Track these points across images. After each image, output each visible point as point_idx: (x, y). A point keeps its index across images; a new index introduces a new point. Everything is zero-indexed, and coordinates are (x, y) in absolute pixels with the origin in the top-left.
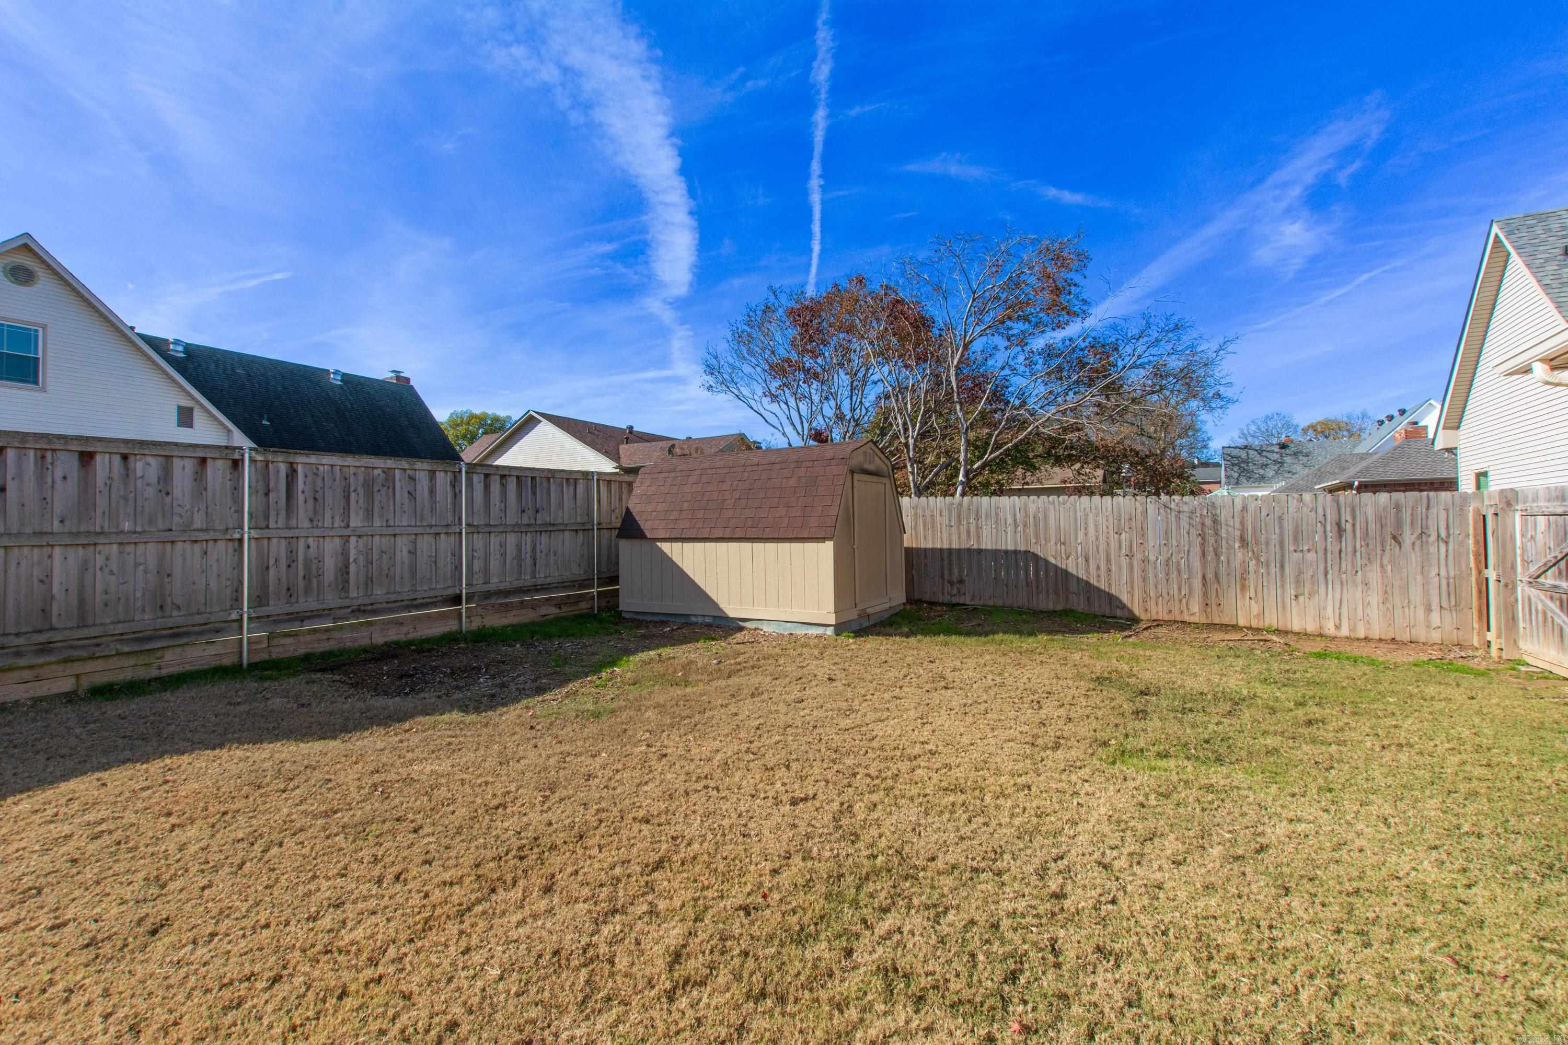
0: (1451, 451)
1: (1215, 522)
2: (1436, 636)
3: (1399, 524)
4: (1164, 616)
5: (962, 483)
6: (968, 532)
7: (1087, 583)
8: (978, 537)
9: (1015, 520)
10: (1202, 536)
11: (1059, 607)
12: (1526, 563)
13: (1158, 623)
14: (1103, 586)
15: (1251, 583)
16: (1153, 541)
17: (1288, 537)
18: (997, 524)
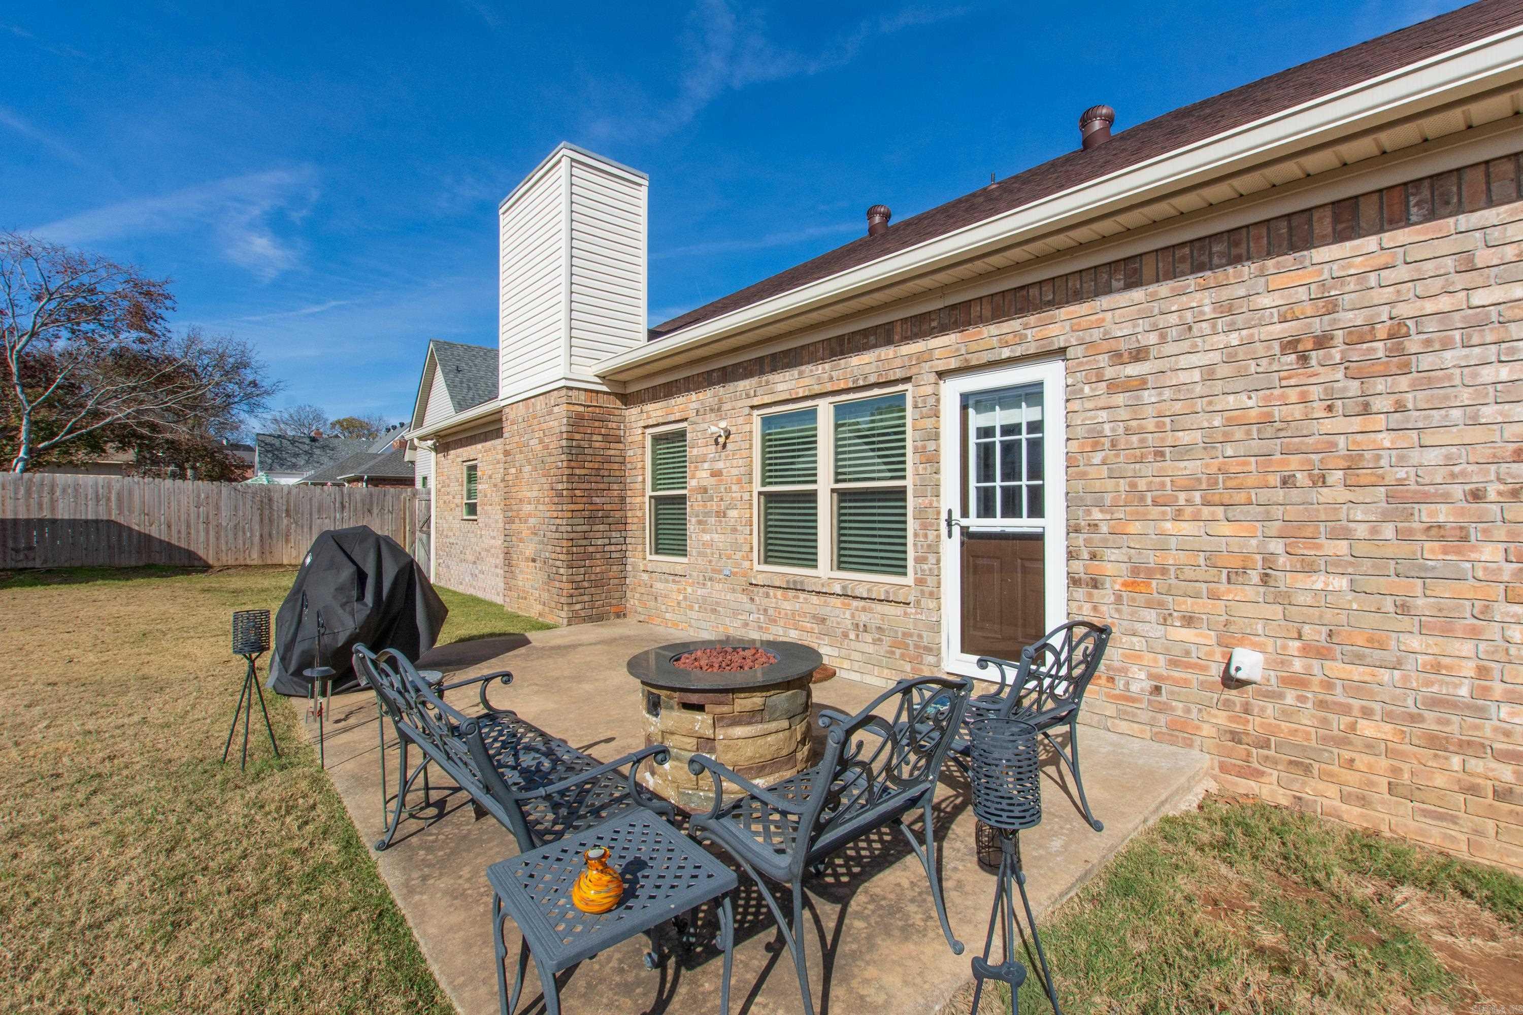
0: (413, 463)
1: (270, 500)
3: (371, 504)
4: (231, 562)
5: (22, 459)
6: (40, 505)
7: (169, 544)
8: (53, 509)
9: (97, 496)
10: (261, 509)
11: (141, 564)
12: (419, 522)
13: (228, 568)
14: (183, 545)
15: (292, 538)
16: (225, 513)
17: (315, 510)
18: (75, 497)
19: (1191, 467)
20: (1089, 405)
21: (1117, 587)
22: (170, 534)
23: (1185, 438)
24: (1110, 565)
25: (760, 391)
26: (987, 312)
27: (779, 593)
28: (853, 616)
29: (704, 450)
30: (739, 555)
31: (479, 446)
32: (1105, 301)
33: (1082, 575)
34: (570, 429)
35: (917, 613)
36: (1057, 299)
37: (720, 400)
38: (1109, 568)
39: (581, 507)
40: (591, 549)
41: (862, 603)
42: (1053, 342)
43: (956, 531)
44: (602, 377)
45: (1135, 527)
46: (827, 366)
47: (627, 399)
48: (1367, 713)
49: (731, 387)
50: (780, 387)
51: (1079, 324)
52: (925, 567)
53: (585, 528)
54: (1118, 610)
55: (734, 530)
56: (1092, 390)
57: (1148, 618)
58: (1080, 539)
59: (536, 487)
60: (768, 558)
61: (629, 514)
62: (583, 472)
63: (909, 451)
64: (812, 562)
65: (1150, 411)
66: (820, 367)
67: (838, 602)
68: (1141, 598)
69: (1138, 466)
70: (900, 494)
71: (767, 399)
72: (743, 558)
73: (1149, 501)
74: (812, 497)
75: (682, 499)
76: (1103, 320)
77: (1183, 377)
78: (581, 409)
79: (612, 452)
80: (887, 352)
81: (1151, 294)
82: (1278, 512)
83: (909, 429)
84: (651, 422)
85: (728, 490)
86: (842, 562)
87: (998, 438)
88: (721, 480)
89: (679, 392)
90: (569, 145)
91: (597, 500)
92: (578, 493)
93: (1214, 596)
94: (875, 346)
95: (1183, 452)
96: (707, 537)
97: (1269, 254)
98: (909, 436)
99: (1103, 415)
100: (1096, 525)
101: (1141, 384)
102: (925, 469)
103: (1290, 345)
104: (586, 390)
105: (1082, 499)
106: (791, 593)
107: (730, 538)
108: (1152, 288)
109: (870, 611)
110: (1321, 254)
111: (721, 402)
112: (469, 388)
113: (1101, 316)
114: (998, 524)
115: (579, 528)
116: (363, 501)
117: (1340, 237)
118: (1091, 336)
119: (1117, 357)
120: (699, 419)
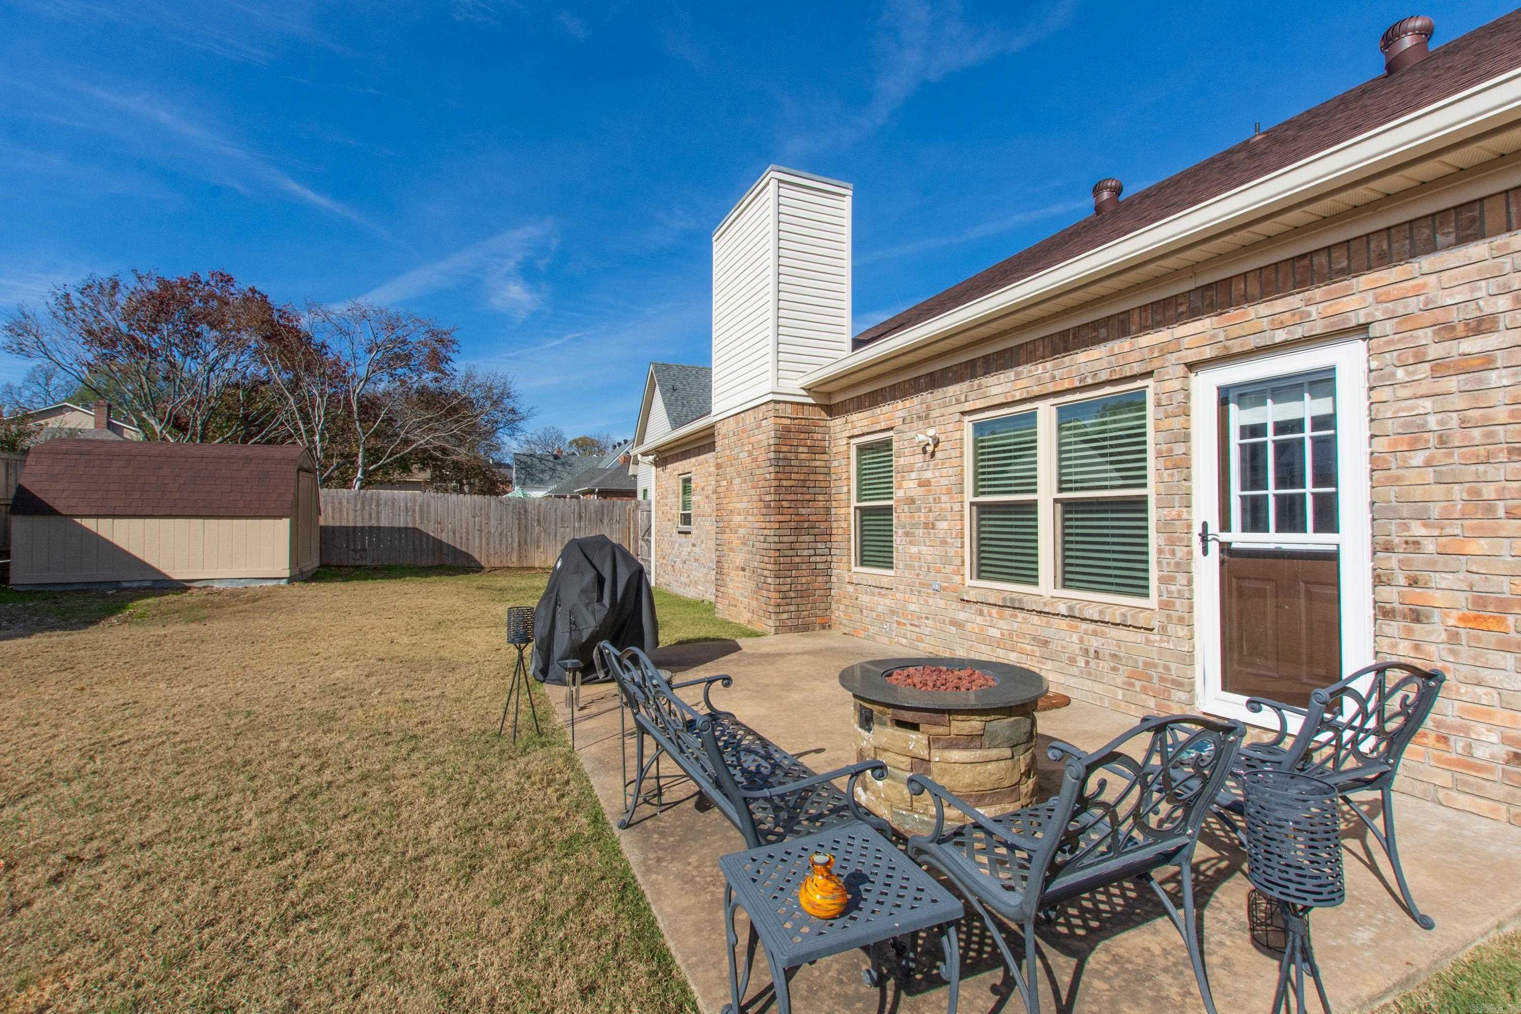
0: (635, 476)
1: (526, 511)
3: (602, 514)
4: (498, 564)
5: (359, 479)
6: (370, 515)
7: (454, 548)
8: (378, 519)
9: (407, 508)
10: (519, 519)
11: (435, 564)
13: (495, 569)
14: (464, 549)
15: (542, 544)
16: (493, 522)
17: (559, 520)
18: (393, 509)
20: (1403, 393)
21: (1451, 622)
22: (455, 540)
24: (1439, 594)
25: (971, 396)
26: (1254, 287)
27: (994, 610)
28: (1081, 640)
29: (911, 460)
30: (949, 569)
31: (693, 460)
32: (1426, 262)
33: (1396, 605)
34: (777, 441)
35: (1161, 641)
36: (1353, 265)
37: (928, 407)
38: (1439, 598)
39: (787, 518)
40: (797, 560)
41: (1092, 626)
42: (1349, 320)
43: (1213, 547)
44: (808, 389)
45: (1481, 546)
46: (1048, 365)
47: (832, 410)
49: (939, 393)
50: (994, 390)
51: (1387, 293)
52: (1173, 588)
53: (792, 539)
54: (1451, 651)
55: (944, 543)
56: (1408, 373)
57: (1502, 664)
58: (1393, 561)
59: (745, 499)
60: (981, 573)
61: (834, 525)
62: (790, 483)
63: (1151, 455)
64: (1032, 578)
65: (1499, 397)
66: (1040, 366)
67: (1063, 623)
68: (1490, 638)
69: (1481, 468)
70: (1140, 504)
71: (979, 404)
72: (954, 573)
73: (1501, 513)
74: (1032, 506)
75: (888, 510)
76: (1424, 286)
78: (788, 422)
79: (817, 463)
80: (1122, 345)
81: (1498, 248)
83: (1150, 430)
84: (856, 432)
85: (937, 501)
86: (1067, 580)
87: (1270, 438)
88: (930, 491)
89: (885, 400)
90: (776, 167)
91: (803, 511)
92: (785, 504)
94: (1105, 340)
96: (914, 550)
98: (1150, 438)
99: (1426, 405)
100: (1417, 543)
101: (1487, 362)
102: (1172, 475)
104: (792, 403)
105: (1394, 510)
106: (1008, 612)
107: (940, 550)
108: (1499, 240)
109: (1103, 635)
111: (929, 409)
112: (683, 406)
113: (1420, 280)
114: (1272, 539)
115: (786, 539)
116: (596, 512)
118: (1406, 307)
119: (1446, 331)
120: (906, 427)
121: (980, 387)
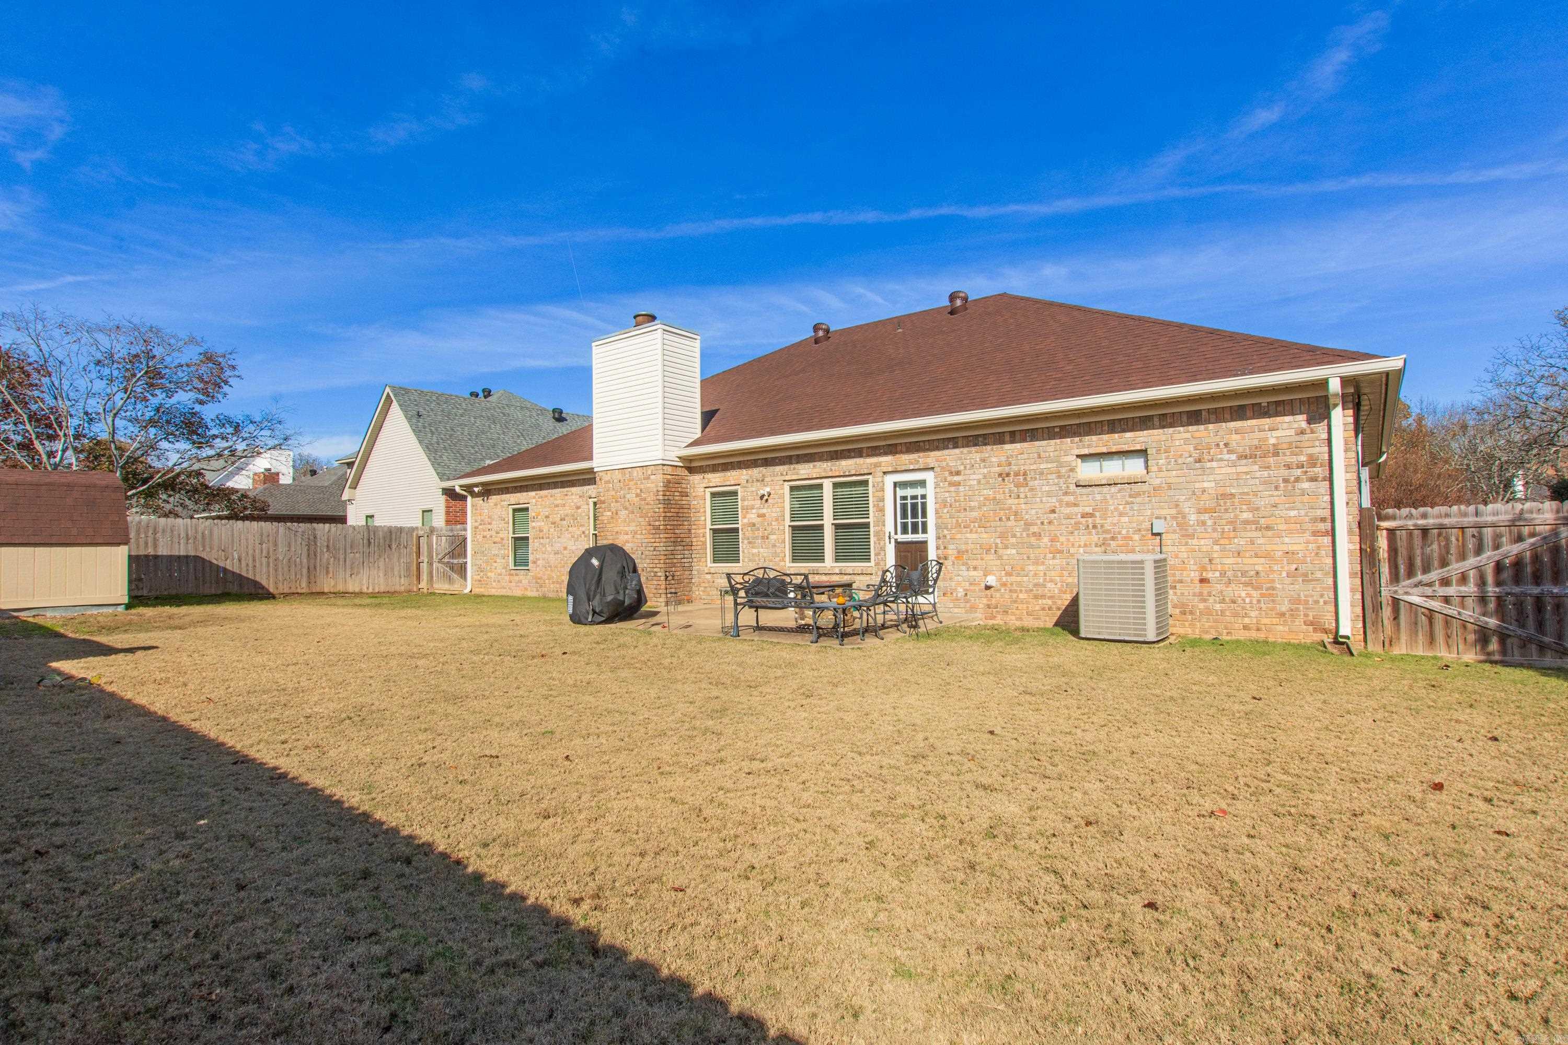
0: (351, 501)
1: (315, 537)
2: (403, 588)
3: (391, 540)
4: (286, 591)
6: (146, 544)
7: (240, 575)
8: (155, 546)
9: (187, 535)
10: (308, 545)
11: (219, 592)
12: (437, 554)
13: (284, 595)
14: (250, 576)
15: (331, 569)
16: (282, 549)
17: (348, 546)
18: (172, 537)
19: (975, 514)
20: (942, 490)
21: (953, 558)
22: (240, 568)
23: (973, 504)
25: (789, 473)
26: (905, 449)
29: (753, 502)
30: (777, 559)
31: (533, 494)
32: (946, 452)
34: (664, 489)
35: (876, 578)
36: (930, 449)
37: (762, 475)
38: (950, 552)
39: (669, 536)
40: (675, 561)
41: (849, 576)
42: (929, 465)
43: (893, 541)
44: (679, 458)
45: (959, 536)
46: (829, 464)
47: (691, 470)
48: (1021, 591)
49: (771, 469)
50: (802, 472)
51: (938, 459)
52: (879, 557)
53: (672, 548)
54: (953, 567)
55: (774, 546)
56: (943, 485)
57: (963, 569)
58: (940, 542)
59: (634, 524)
60: (795, 559)
61: (694, 540)
62: (670, 514)
63: (871, 505)
64: (823, 560)
65: (962, 494)
66: (824, 464)
68: (961, 562)
69: (958, 514)
70: (867, 525)
71: (794, 477)
72: (780, 560)
73: (962, 527)
74: (821, 527)
75: (736, 530)
76: (946, 459)
77: (972, 482)
78: (669, 477)
79: (684, 502)
80: (860, 461)
81: (961, 452)
82: (998, 529)
83: (871, 495)
84: (711, 484)
85: (770, 524)
86: (837, 559)
87: (909, 501)
88: (765, 519)
89: (733, 468)
90: (664, 323)
91: (677, 531)
92: (669, 527)
93: (982, 559)
94: (854, 457)
95: (972, 509)
96: (755, 551)
97: (994, 444)
98: (871, 499)
99: (947, 495)
100: (945, 536)
101: (959, 484)
102: (878, 514)
103: (1000, 475)
104: (671, 466)
105: (940, 526)
107: (771, 550)
108: (961, 450)
110: (1007, 447)
111: (764, 477)
112: (432, 433)
113: (945, 457)
114: (910, 537)
115: (669, 548)
116: (384, 538)
117: (1012, 442)
118: (942, 464)
119: (951, 473)
120: (749, 485)
121: (794, 469)
